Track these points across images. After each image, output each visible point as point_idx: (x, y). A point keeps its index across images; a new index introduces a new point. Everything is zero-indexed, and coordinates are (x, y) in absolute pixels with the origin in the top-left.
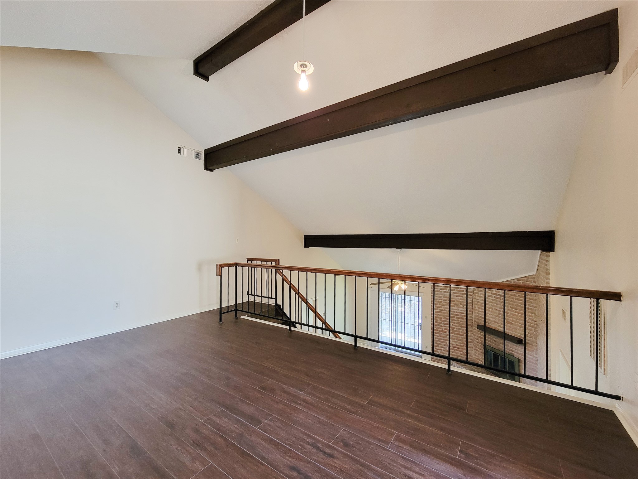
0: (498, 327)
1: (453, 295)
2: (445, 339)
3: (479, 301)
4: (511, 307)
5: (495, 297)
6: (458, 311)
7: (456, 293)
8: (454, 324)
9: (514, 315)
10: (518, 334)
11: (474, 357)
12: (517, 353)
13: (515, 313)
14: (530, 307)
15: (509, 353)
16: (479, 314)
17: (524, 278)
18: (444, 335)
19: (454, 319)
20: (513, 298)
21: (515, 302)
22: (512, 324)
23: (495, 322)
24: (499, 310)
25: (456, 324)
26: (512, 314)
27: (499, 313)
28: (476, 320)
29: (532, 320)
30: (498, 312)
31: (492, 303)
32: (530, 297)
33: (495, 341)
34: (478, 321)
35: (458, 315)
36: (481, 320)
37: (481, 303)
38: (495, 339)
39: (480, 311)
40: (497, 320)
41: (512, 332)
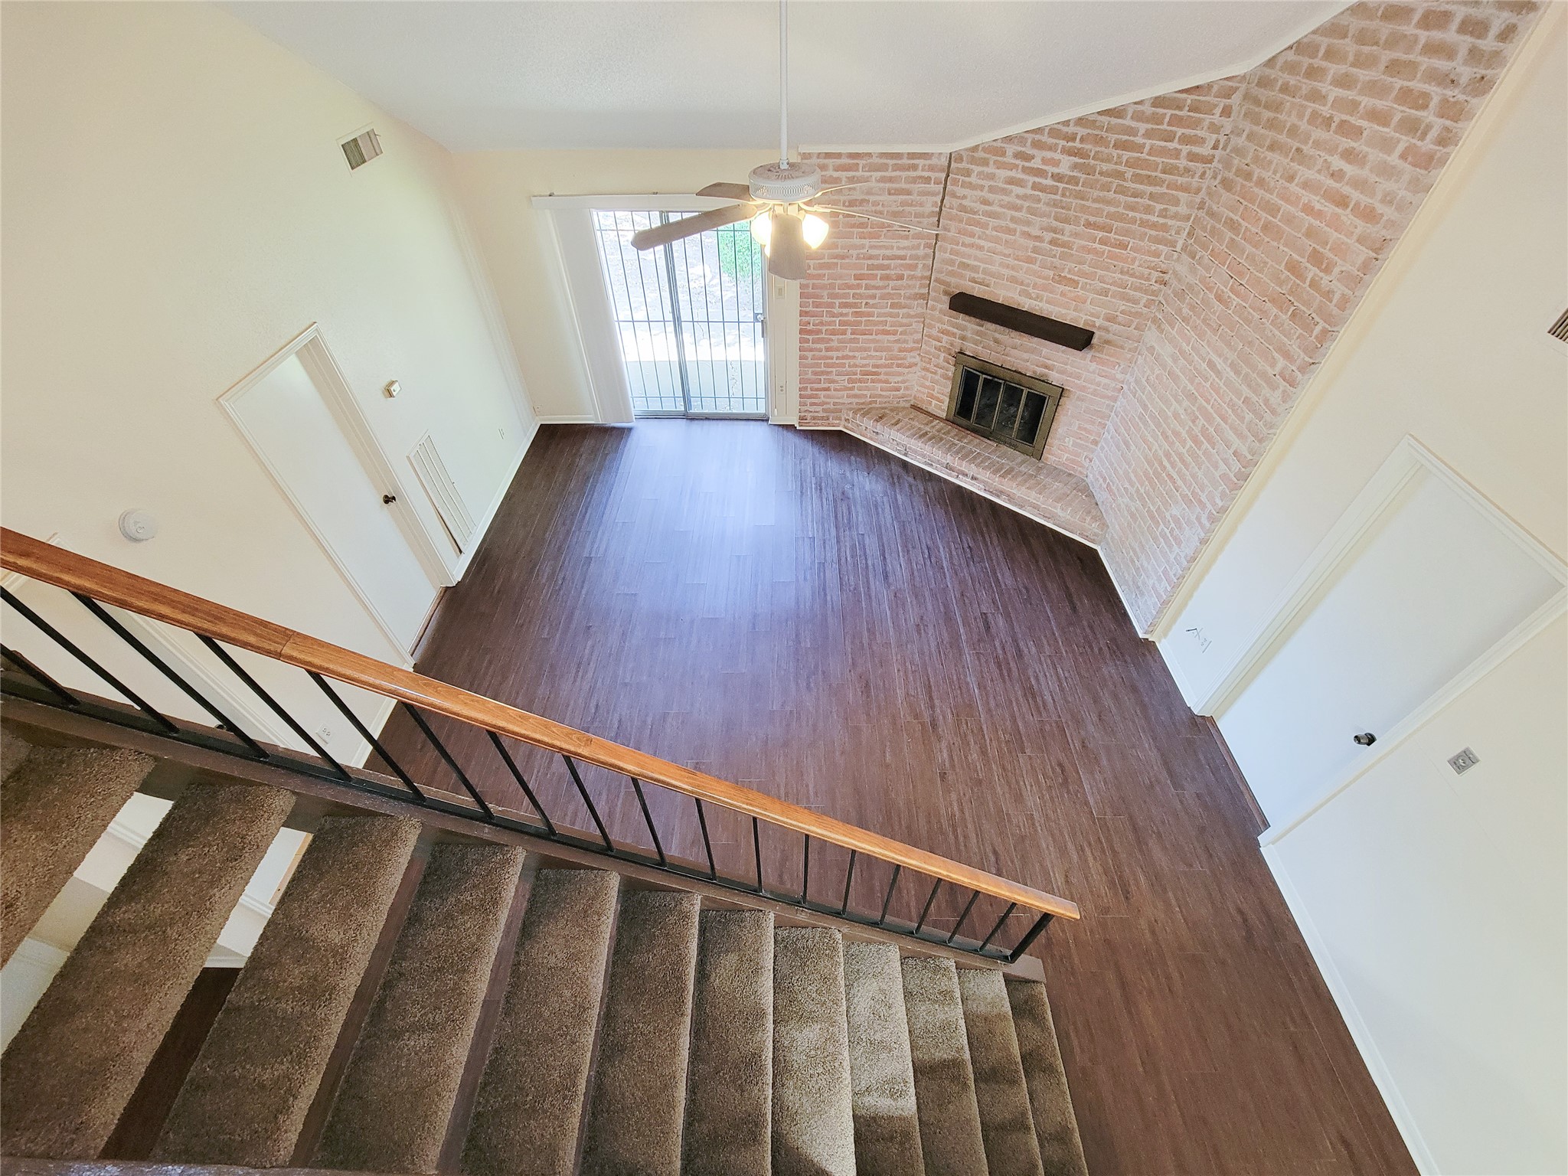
0: (1016, 297)
1: (880, 189)
2: (840, 354)
3: (965, 202)
5: (1035, 187)
6: (888, 253)
7: (891, 180)
8: (871, 302)
10: (1085, 317)
11: (918, 391)
12: (1062, 372)
13: (1096, 245)
14: (1162, 221)
15: (1034, 372)
16: (957, 253)
17: (1184, 96)
18: (840, 342)
19: (872, 283)
20: (1106, 188)
21: (1108, 203)
22: (1075, 283)
23: (1013, 280)
24: (1038, 238)
25: (877, 301)
26: (1083, 247)
27: (1034, 247)
28: (942, 276)
29: (1153, 268)
30: (1031, 244)
31: (1018, 209)
32: (1180, 180)
33: (996, 341)
34: (948, 279)
35: (888, 267)
36: (962, 276)
37: (975, 213)
38: (997, 335)
39: (964, 245)
40: (1021, 272)
41: (1064, 311)
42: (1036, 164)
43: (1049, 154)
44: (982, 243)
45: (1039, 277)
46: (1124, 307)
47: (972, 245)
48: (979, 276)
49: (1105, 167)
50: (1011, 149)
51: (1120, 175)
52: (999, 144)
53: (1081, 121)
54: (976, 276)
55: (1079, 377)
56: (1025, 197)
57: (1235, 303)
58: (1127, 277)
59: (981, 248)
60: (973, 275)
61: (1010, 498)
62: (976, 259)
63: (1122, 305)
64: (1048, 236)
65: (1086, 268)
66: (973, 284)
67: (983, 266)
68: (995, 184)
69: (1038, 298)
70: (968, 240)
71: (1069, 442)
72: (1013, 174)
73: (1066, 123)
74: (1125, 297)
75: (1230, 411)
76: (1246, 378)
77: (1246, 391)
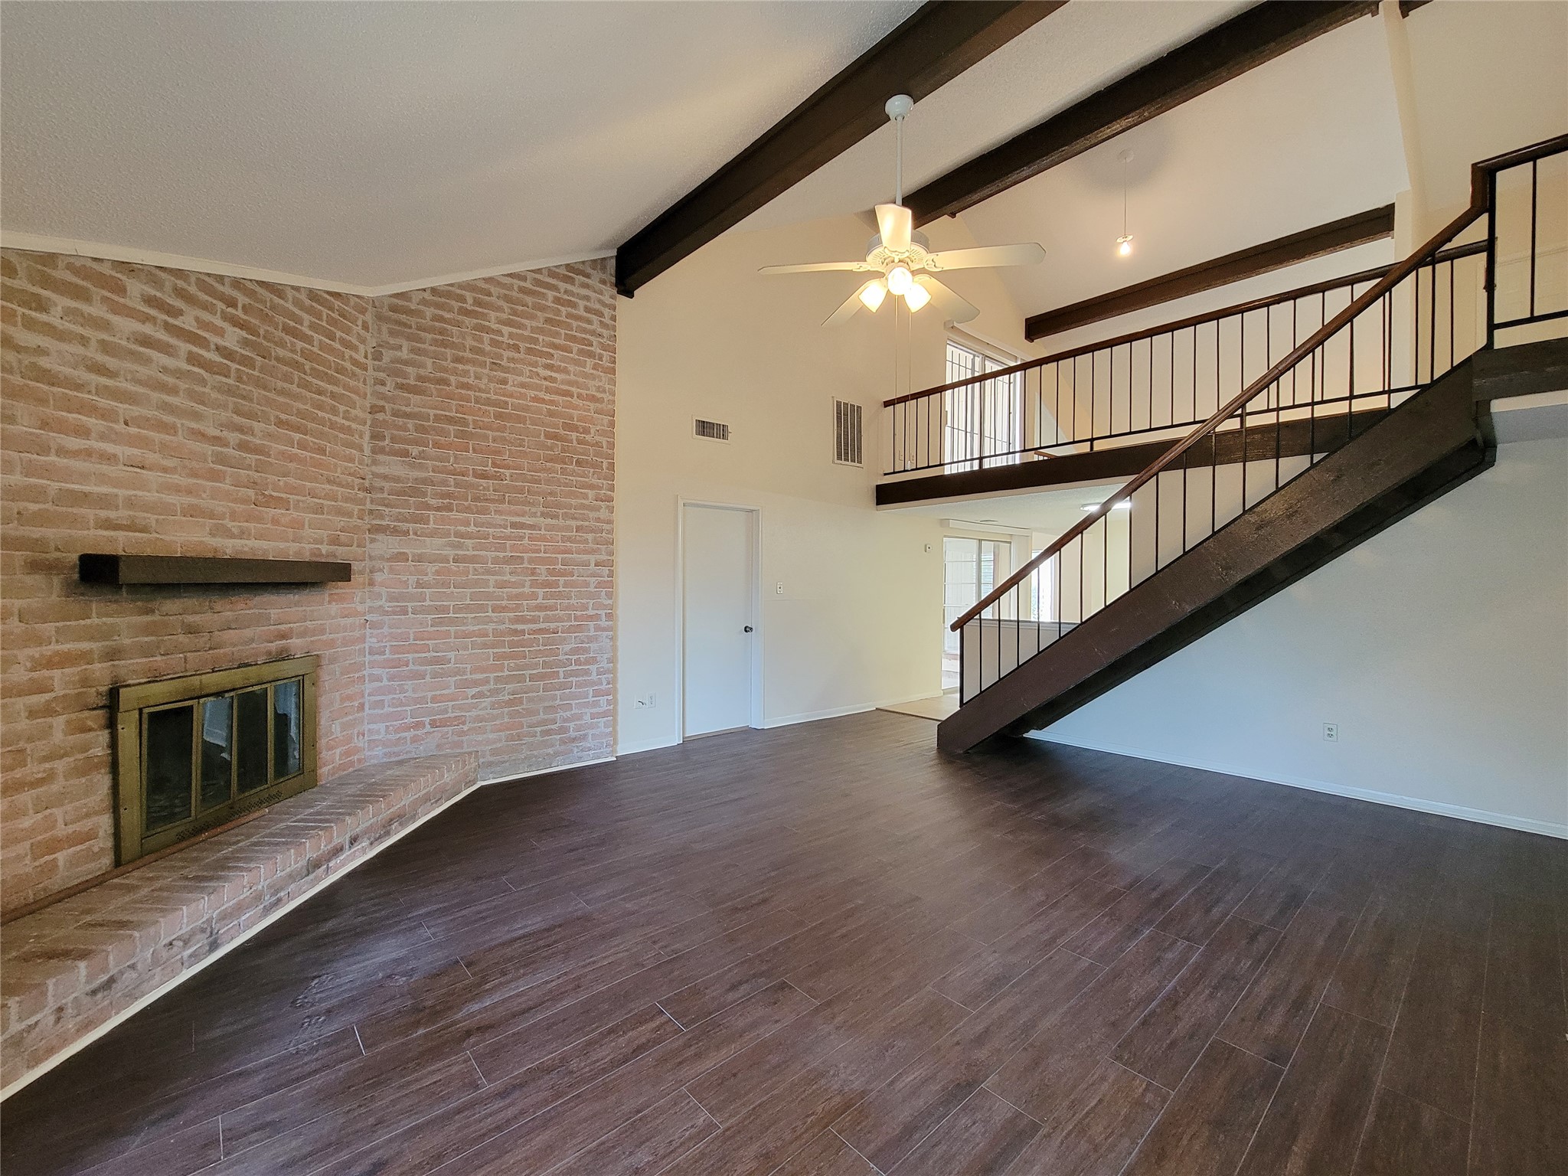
3: (44, 362)
4: (280, 423)
5: (192, 359)
9: (292, 458)
10: (308, 546)
12: (303, 634)
13: (295, 451)
15: (269, 653)
16: (47, 471)
20: (287, 378)
21: (294, 397)
22: (284, 504)
23: (192, 512)
24: (217, 440)
26: (283, 453)
27: (216, 454)
29: (354, 475)
30: (209, 449)
31: (171, 390)
32: (350, 382)
33: (190, 629)
34: (35, 532)
36: (75, 522)
37: (79, 387)
38: (190, 619)
39: (61, 452)
40: (204, 496)
41: (282, 545)
42: (187, 322)
43: (206, 316)
44: (110, 448)
45: (235, 501)
46: (342, 523)
47: (88, 453)
48: (121, 515)
49: (281, 352)
50: (136, 288)
51: (297, 366)
52: (106, 270)
53: (237, 283)
54: (112, 514)
55: (323, 632)
56: (178, 374)
57: (508, 475)
58: (335, 488)
59: (111, 459)
60: (104, 514)
61: (401, 818)
62: (103, 479)
63: (340, 521)
64: (233, 437)
65: (291, 480)
66: (112, 533)
67: (122, 493)
68: (111, 339)
69: (242, 534)
70: (74, 443)
71: (336, 728)
72: (147, 329)
73: (220, 279)
74: (340, 512)
75: (568, 544)
76: (566, 516)
77: (574, 523)
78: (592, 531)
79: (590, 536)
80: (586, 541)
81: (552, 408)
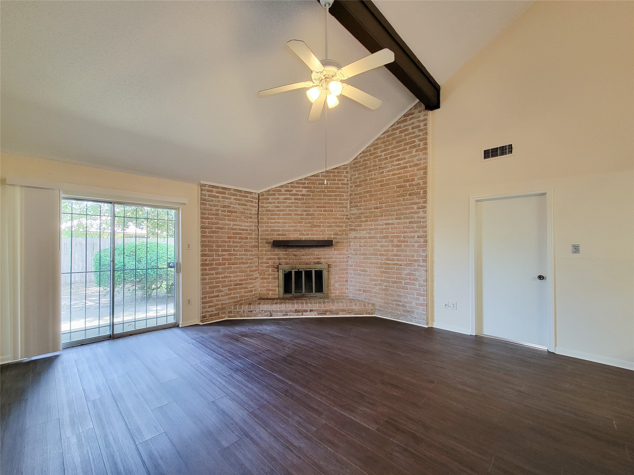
0: (299, 236)
1: (235, 202)
2: (223, 275)
3: (268, 208)
4: (318, 207)
5: (295, 199)
6: (241, 228)
7: (239, 200)
8: (236, 249)
9: (321, 215)
10: (327, 236)
11: (261, 290)
12: (325, 258)
13: (323, 213)
14: (340, 202)
15: (314, 262)
16: (269, 227)
17: (334, 170)
18: (223, 269)
19: (236, 240)
20: (320, 195)
21: (322, 199)
22: (320, 226)
23: (295, 231)
24: (301, 215)
25: (238, 249)
26: (319, 214)
27: (300, 218)
28: (264, 237)
29: (343, 215)
30: (299, 217)
31: (291, 207)
32: (342, 190)
33: (295, 255)
34: (267, 237)
35: (241, 234)
36: (273, 235)
37: (274, 211)
38: (294, 253)
39: (271, 223)
40: (298, 227)
41: (318, 236)
42: (294, 192)
43: (298, 189)
44: (279, 221)
45: (305, 227)
46: (339, 229)
47: (275, 222)
48: (281, 233)
49: (318, 190)
50: (283, 189)
51: (324, 192)
52: (278, 188)
53: (305, 179)
54: (279, 233)
55: (332, 258)
56: (292, 203)
57: (384, 206)
58: (336, 220)
59: (279, 223)
60: (278, 233)
62: (278, 227)
63: (338, 229)
64: (305, 213)
65: (321, 220)
66: (279, 236)
67: (281, 229)
68: (280, 201)
69: (307, 234)
70: (273, 221)
71: (337, 285)
72: (286, 196)
73: (301, 180)
74: (338, 226)
75: (406, 229)
76: (405, 218)
77: (408, 221)
78: (416, 223)
79: (415, 225)
80: (413, 227)
81: (399, 176)
